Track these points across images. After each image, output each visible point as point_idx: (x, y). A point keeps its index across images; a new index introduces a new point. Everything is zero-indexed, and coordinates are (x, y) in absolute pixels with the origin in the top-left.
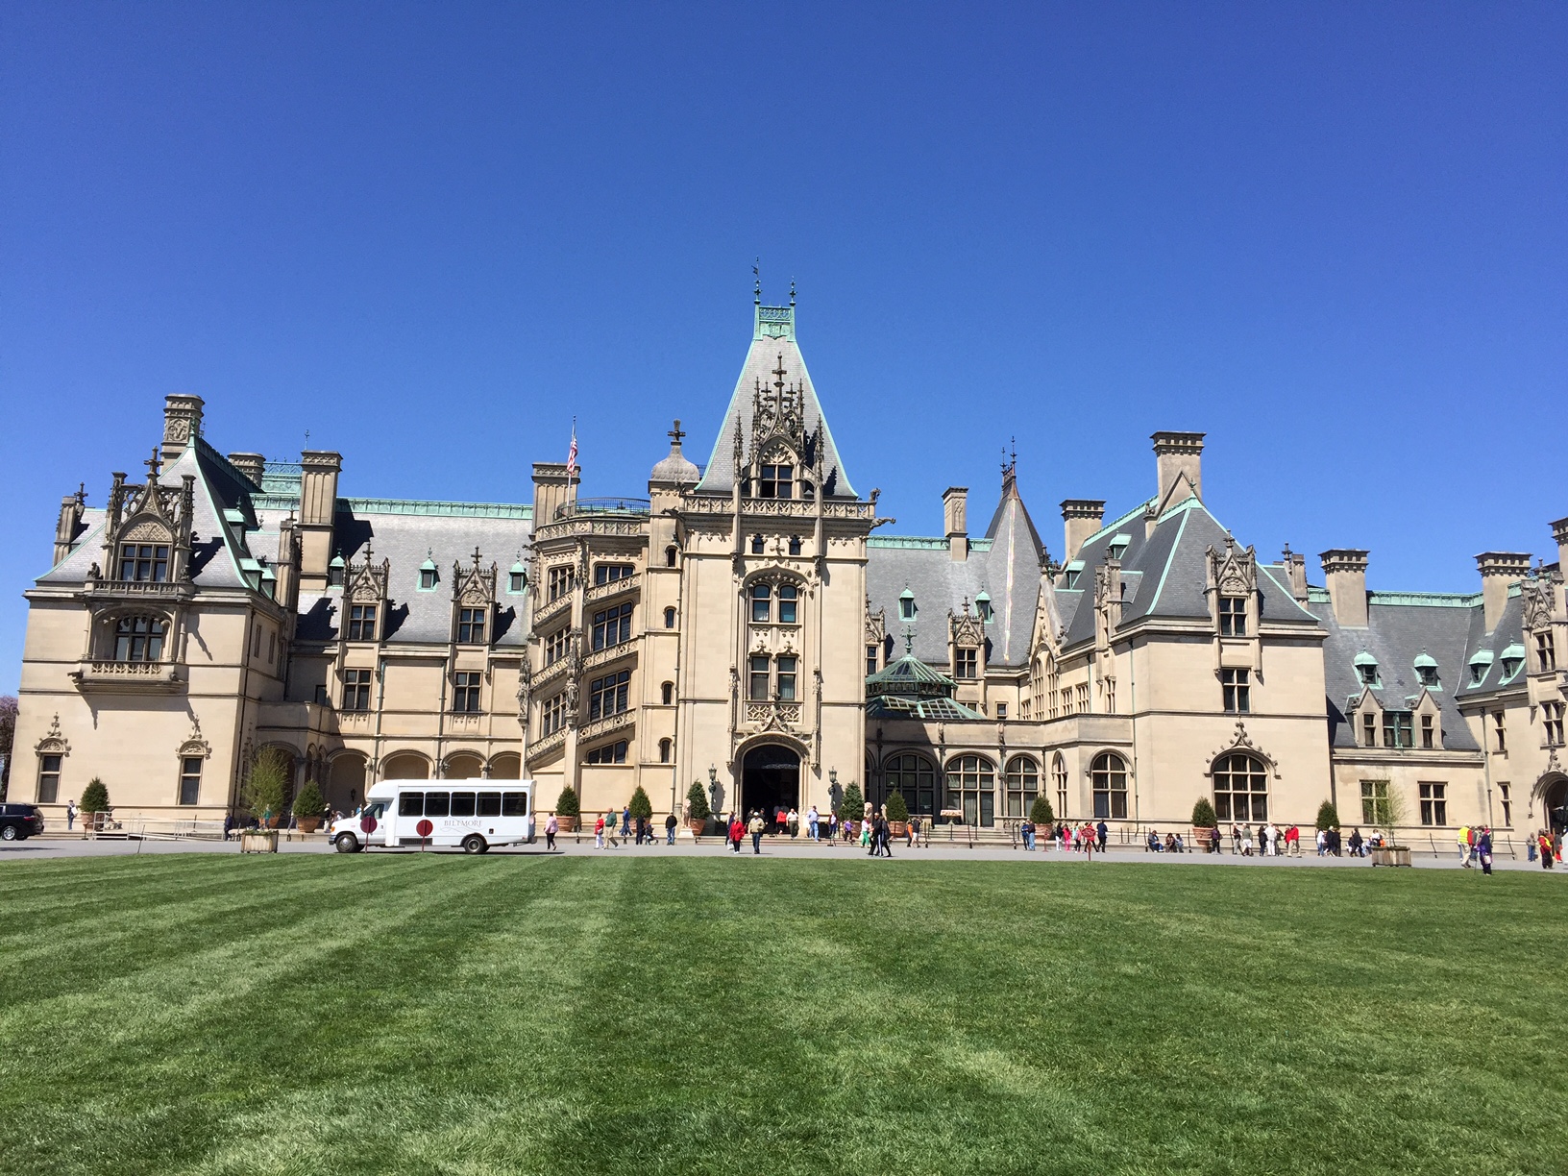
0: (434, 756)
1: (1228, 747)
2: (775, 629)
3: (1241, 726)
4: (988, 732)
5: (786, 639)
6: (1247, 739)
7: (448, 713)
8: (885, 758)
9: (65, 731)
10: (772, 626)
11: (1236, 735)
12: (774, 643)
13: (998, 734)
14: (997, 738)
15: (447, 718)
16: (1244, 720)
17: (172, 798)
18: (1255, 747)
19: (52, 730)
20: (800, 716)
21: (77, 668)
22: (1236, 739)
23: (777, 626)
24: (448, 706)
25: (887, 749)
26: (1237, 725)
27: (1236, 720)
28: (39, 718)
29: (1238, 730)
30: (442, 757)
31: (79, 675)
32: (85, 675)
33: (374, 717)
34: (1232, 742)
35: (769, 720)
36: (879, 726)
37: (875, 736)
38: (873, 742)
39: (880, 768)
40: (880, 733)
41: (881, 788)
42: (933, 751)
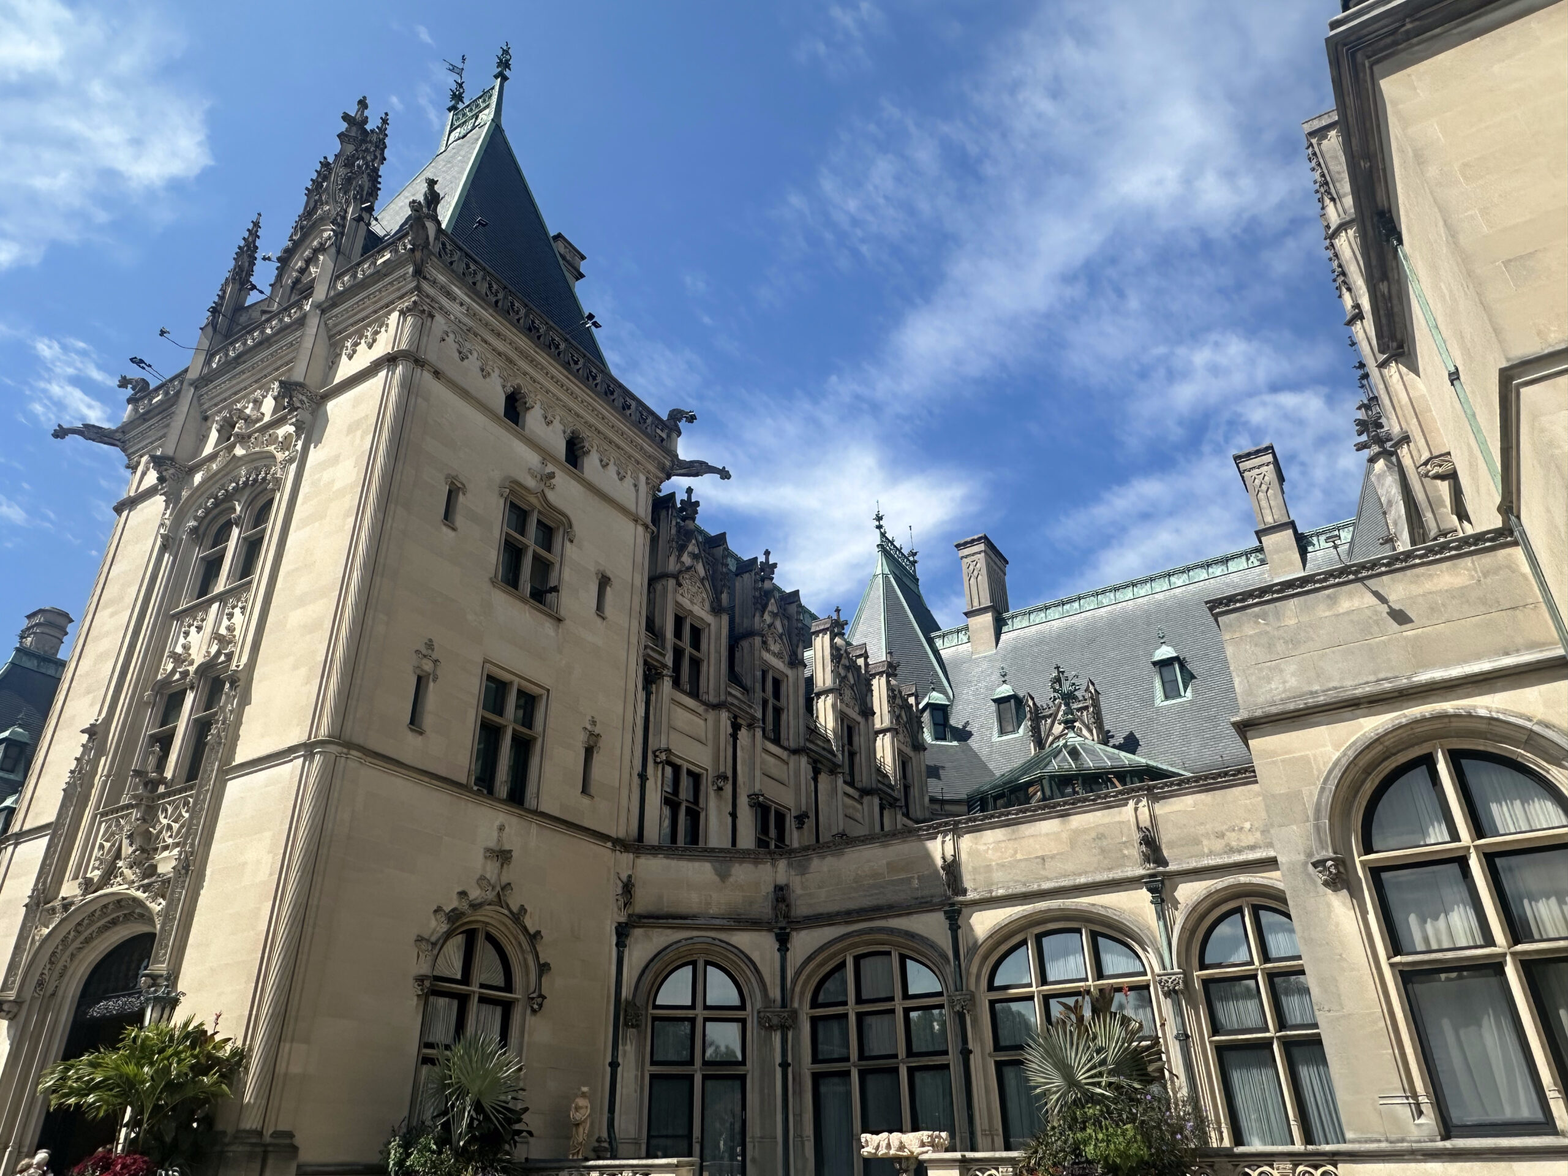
2: (215, 608)
4: (1101, 837)
8: (798, 973)
10: (212, 602)
12: (205, 642)
13: (1137, 836)
14: (1135, 851)
23: (221, 598)
25: (804, 942)
36: (781, 880)
37: (764, 908)
38: (753, 924)
39: (784, 1005)
40: (781, 893)
41: (790, 1069)
42: (929, 926)
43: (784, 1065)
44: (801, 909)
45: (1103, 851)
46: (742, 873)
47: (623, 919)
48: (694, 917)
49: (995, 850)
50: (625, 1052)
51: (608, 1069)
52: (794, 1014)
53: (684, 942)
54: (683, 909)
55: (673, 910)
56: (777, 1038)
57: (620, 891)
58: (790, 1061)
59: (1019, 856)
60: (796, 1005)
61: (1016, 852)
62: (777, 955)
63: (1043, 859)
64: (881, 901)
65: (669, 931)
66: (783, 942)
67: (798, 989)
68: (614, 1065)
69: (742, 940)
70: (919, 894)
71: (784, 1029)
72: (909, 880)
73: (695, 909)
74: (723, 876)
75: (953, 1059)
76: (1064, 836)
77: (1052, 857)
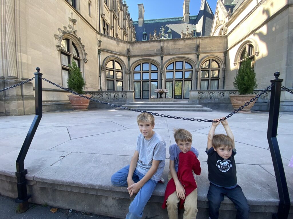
4: (190, 46)
8: (132, 65)
25: (133, 60)
36: (128, 48)
37: (125, 52)
38: (124, 55)
39: (129, 70)
40: (128, 50)
41: (130, 81)
42: (157, 59)
43: (129, 80)
44: (132, 53)
45: (190, 48)
46: (121, 44)
47: (99, 49)
48: (113, 51)
49: (171, 46)
50: (102, 75)
51: (99, 77)
52: (131, 72)
53: (111, 56)
54: (111, 49)
55: (109, 49)
56: (128, 75)
57: (98, 42)
58: (130, 79)
59: (175, 48)
60: (131, 70)
61: (175, 47)
62: (128, 62)
63: (179, 48)
64: (148, 53)
65: (108, 53)
66: (129, 59)
67: (132, 68)
68: (100, 77)
69: (122, 58)
70: (155, 53)
71: (129, 74)
72: (154, 50)
73: (113, 50)
74: (118, 45)
75: (159, 80)
76: (184, 45)
77: (181, 48)
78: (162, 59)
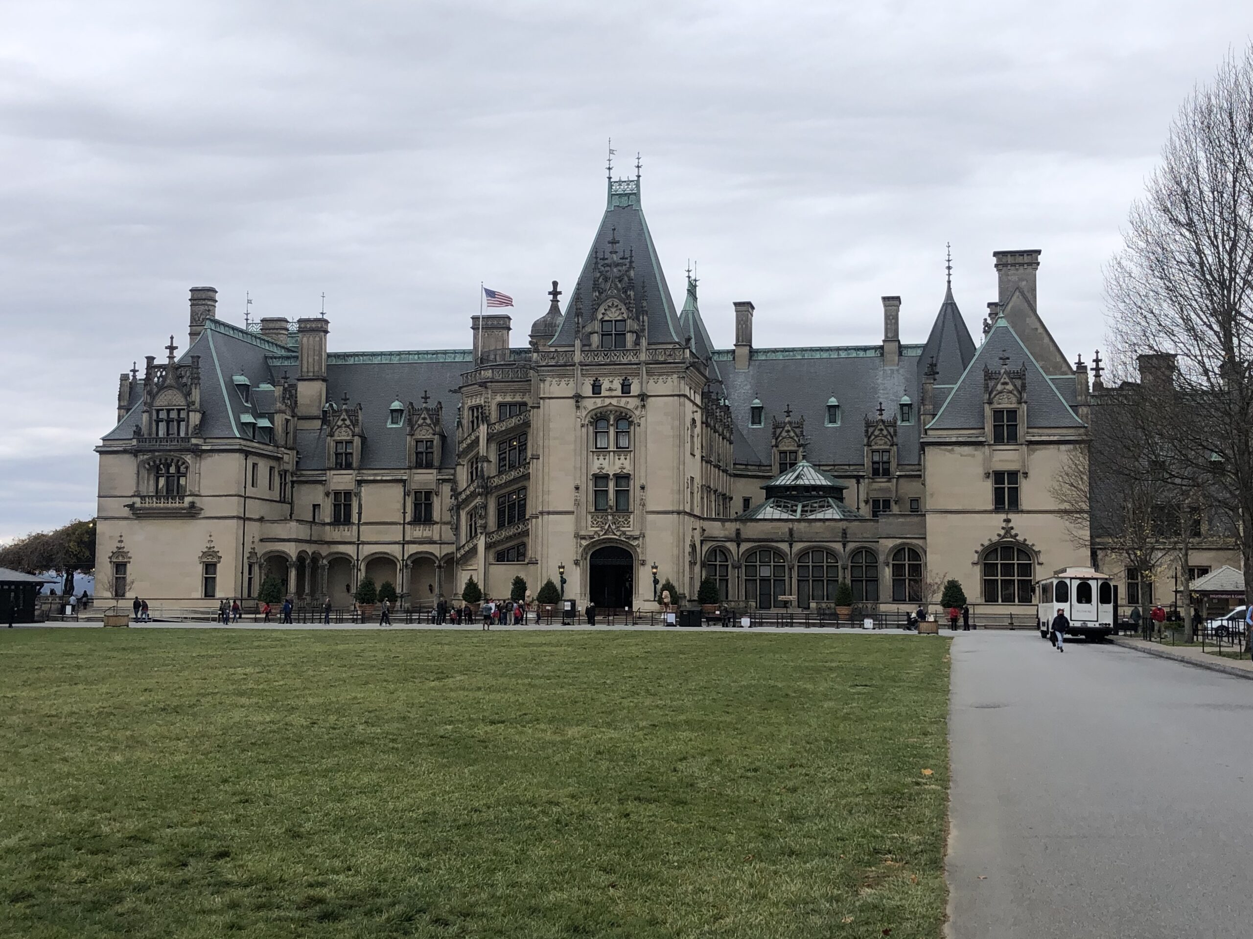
0: (400, 558)
1: (995, 539)
2: (612, 454)
3: (1008, 521)
4: (833, 529)
5: (621, 461)
6: (1013, 532)
7: (409, 523)
8: (743, 554)
9: (128, 546)
10: (609, 452)
11: (1003, 528)
12: (611, 465)
13: (842, 531)
14: (840, 535)
15: (408, 527)
16: (1011, 516)
17: (199, 593)
18: (1020, 538)
19: (119, 545)
20: (631, 523)
21: (129, 501)
22: (1002, 532)
23: (614, 452)
24: (408, 519)
25: (745, 546)
26: (1005, 521)
27: (1003, 516)
28: (111, 537)
29: (1004, 525)
30: (405, 558)
31: (131, 507)
32: (136, 506)
33: (355, 528)
34: (999, 535)
35: (606, 527)
36: (738, 527)
37: (734, 535)
38: (731, 540)
39: (739, 562)
40: (738, 532)
41: (740, 578)
42: (784, 546)
43: (738, 577)
44: (743, 536)
45: (833, 533)
46: (728, 525)
47: (702, 539)
48: (717, 538)
49: (804, 528)
52: (741, 564)
53: (715, 545)
54: (714, 536)
56: (736, 570)
57: (701, 531)
58: (740, 576)
60: (742, 562)
62: (737, 549)
63: (817, 533)
64: (770, 537)
65: (711, 542)
66: (739, 545)
67: (742, 558)
69: (728, 544)
70: (781, 537)
71: (739, 568)
72: (778, 533)
73: (717, 536)
74: (723, 526)
75: (787, 578)
78: (791, 547)
